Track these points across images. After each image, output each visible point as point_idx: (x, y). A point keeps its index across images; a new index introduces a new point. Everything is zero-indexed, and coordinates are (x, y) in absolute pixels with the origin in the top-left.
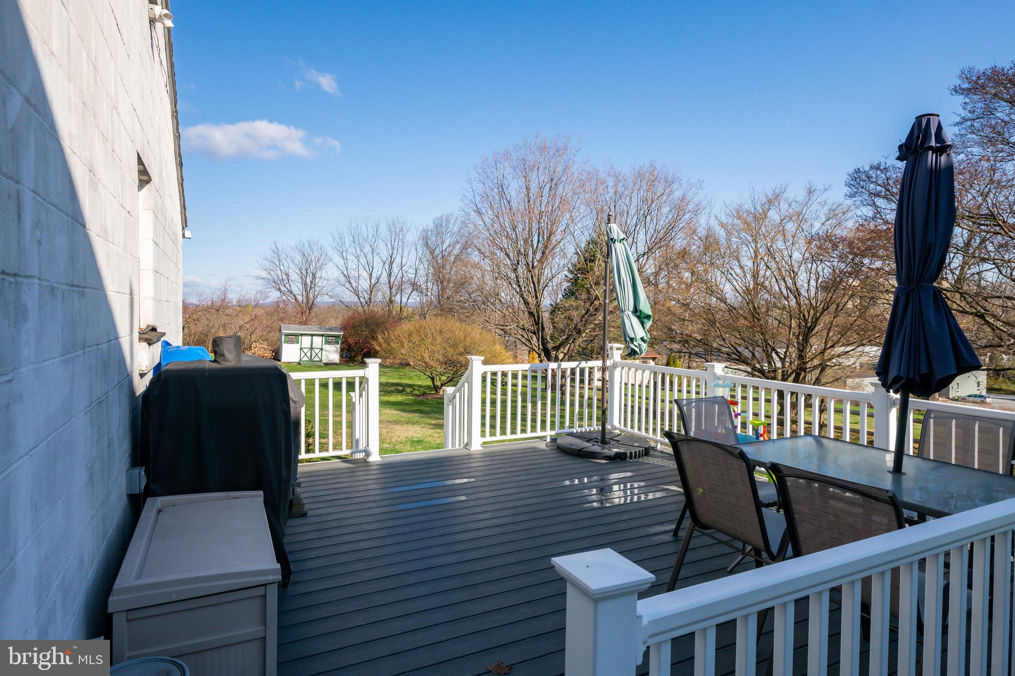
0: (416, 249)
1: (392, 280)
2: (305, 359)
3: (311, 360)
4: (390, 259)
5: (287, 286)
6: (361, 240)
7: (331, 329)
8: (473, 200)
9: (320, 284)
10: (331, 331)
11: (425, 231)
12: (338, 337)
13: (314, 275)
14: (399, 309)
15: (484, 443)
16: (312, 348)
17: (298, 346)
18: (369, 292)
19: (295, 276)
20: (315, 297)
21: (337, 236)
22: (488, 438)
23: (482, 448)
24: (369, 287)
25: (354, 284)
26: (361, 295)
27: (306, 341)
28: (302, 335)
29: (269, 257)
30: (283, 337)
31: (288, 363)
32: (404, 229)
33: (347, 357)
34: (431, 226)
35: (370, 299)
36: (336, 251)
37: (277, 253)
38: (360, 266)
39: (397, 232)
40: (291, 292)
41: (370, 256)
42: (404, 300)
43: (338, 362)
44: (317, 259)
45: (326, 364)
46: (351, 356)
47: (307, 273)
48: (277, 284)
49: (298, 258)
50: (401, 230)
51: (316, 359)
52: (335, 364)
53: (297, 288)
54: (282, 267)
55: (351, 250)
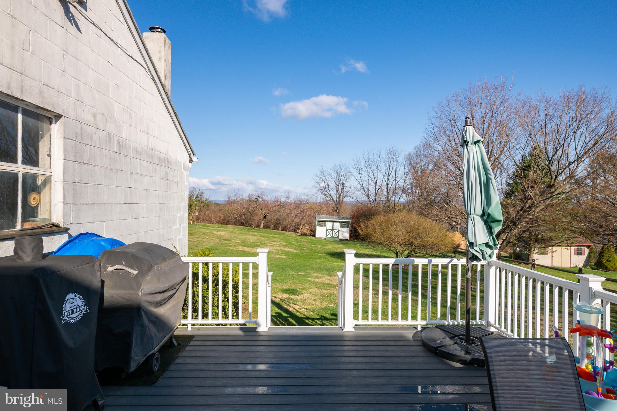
0: (404, 167)
1: (389, 186)
2: (329, 236)
3: (332, 237)
4: (387, 173)
5: (328, 192)
6: (370, 163)
7: (344, 218)
8: (433, 131)
9: (346, 190)
10: (345, 219)
11: (410, 155)
12: (348, 223)
13: (343, 185)
14: (394, 206)
15: (356, 325)
16: (333, 230)
17: (325, 228)
18: (375, 195)
19: (332, 186)
20: (343, 198)
21: (356, 161)
22: (360, 322)
23: (353, 330)
24: (375, 192)
25: (366, 190)
26: (370, 196)
27: (330, 225)
28: (327, 221)
29: (319, 175)
30: (317, 222)
31: (319, 238)
32: (397, 154)
33: (353, 236)
34: (414, 151)
35: (375, 199)
36: (355, 169)
37: (323, 172)
38: (370, 178)
39: (392, 156)
40: (330, 195)
41: (375, 172)
42: (397, 199)
43: (348, 238)
44: (345, 175)
45: (341, 240)
46: (356, 235)
47: (339, 183)
48: (324, 190)
49: (334, 175)
50: (395, 155)
51: (335, 236)
52: (346, 240)
53: (333, 193)
54: (325, 181)
55: (364, 169)
